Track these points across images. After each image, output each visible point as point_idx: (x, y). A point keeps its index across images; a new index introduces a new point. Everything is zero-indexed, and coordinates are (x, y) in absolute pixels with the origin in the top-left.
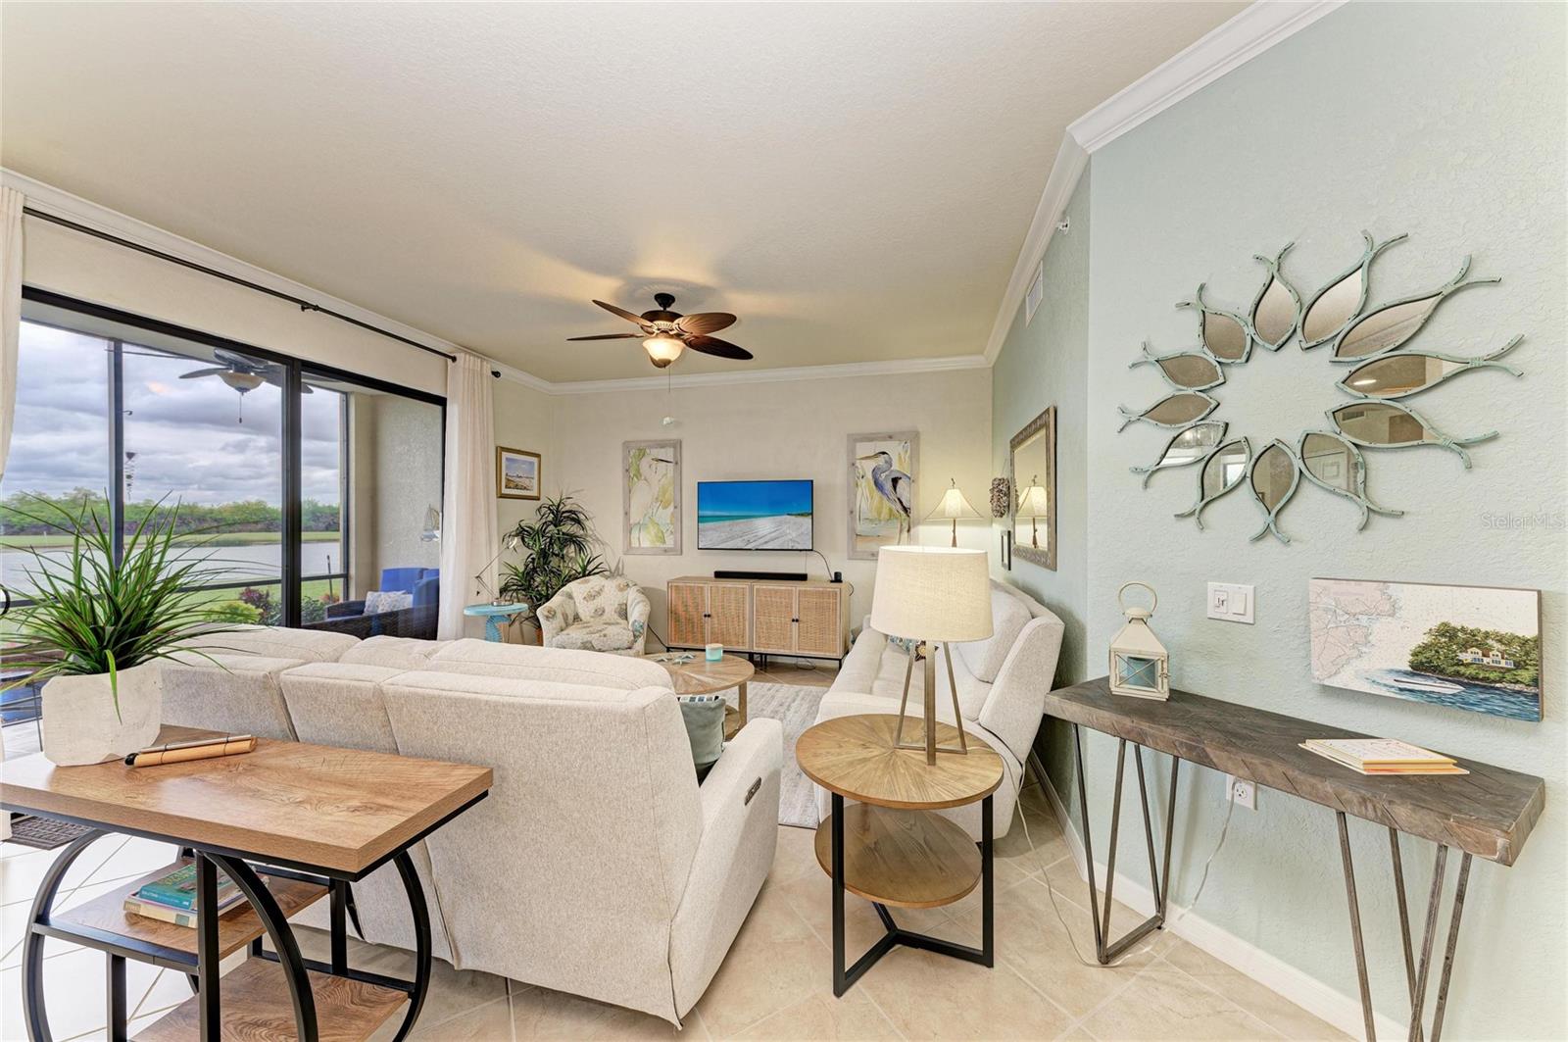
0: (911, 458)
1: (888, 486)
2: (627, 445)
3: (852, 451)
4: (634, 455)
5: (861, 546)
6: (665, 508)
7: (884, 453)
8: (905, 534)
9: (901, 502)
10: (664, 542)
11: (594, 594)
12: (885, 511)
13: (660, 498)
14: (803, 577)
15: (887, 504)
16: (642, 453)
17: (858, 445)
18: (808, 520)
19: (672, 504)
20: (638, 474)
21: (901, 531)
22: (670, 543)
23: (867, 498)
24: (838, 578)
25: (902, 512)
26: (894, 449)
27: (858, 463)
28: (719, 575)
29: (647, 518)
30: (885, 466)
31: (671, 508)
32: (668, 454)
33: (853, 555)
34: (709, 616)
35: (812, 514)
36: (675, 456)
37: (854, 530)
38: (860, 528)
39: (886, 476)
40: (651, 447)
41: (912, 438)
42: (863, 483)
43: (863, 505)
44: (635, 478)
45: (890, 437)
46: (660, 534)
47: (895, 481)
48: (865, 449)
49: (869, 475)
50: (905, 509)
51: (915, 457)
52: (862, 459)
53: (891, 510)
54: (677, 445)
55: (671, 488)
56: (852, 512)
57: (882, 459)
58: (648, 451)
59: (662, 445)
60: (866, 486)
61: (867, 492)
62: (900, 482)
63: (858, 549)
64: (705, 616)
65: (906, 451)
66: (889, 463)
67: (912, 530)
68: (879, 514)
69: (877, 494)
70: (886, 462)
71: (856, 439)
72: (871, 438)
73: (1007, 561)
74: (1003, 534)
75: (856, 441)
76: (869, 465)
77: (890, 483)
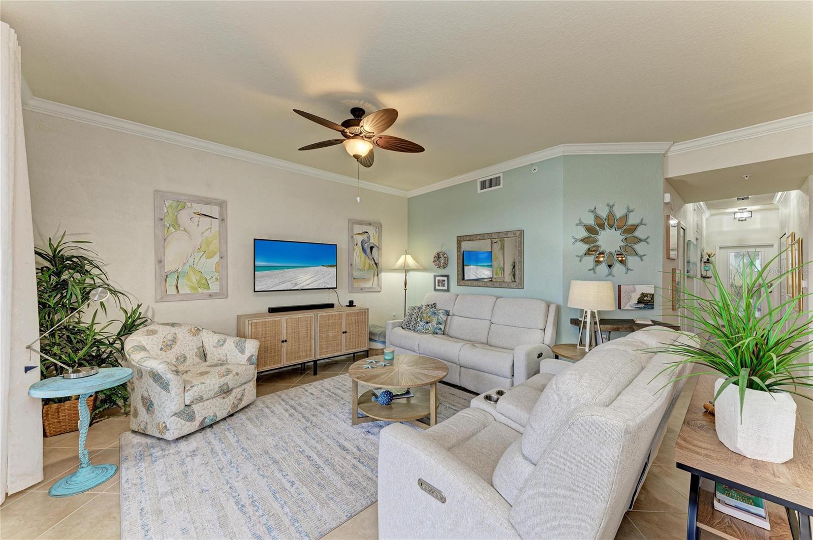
0: (379, 237)
1: (368, 251)
2: (160, 196)
3: (351, 229)
4: (170, 206)
5: (356, 285)
6: (207, 258)
7: (367, 232)
8: (376, 277)
9: (374, 260)
10: (209, 288)
11: (169, 343)
12: (367, 265)
13: (203, 249)
14: (331, 306)
15: (368, 261)
16: (180, 204)
17: (355, 226)
18: (334, 269)
19: (218, 254)
20: (176, 224)
21: (374, 275)
22: (214, 288)
23: (359, 257)
24: (351, 304)
25: (375, 266)
26: (371, 230)
27: (354, 237)
28: (273, 310)
29: (187, 266)
30: (367, 240)
31: (216, 258)
32: (214, 211)
33: (352, 290)
34: (286, 341)
35: (336, 265)
36: (221, 214)
37: (352, 275)
38: (356, 274)
39: (368, 245)
40: (192, 202)
41: (379, 226)
42: (356, 247)
43: (357, 261)
44: (171, 228)
45: (369, 224)
46: (204, 282)
47: (372, 248)
48: (358, 229)
49: (360, 244)
50: (376, 264)
51: (380, 237)
52: (356, 234)
53: (369, 264)
54: (222, 204)
55: (216, 241)
56: (351, 265)
57: (365, 236)
58: (189, 204)
59: (208, 202)
60: (358, 250)
61: (358, 254)
62: (374, 249)
63: (354, 287)
64: (283, 342)
65: (376, 233)
66: (369, 238)
67: (379, 275)
68: (364, 267)
69: (363, 255)
70: (368, 237)
71: (353, 222)
72: (360, 223)
73: (445, 288)
74: (435, 277)
75: (353, 223)
76: (359, 239)
77: (369, 249)
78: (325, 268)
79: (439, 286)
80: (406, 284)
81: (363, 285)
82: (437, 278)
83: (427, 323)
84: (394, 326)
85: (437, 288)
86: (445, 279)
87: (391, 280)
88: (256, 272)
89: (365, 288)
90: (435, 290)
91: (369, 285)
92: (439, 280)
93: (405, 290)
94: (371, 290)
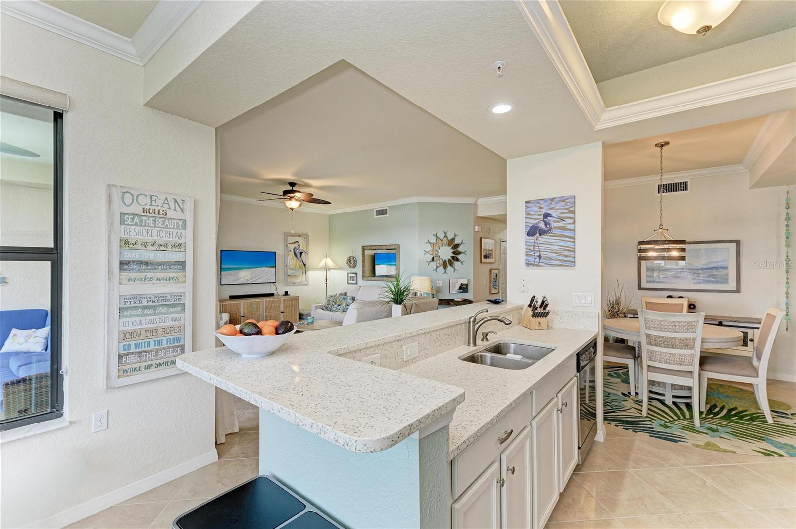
1: (299, 255)
3: (285, 240)
5: (290, 280)
7: (297, 242)
8: (304, 274)
9: (303, 262)
12: (298, 267)
14: (272, 295)
15: (298, 262)
17: (288, 237)
18: (273, 269)
23: (291, 260)
24: (286, 293)
26: (301, 240)
27: (288, 246)
28: (233, 297)
33: (288, 284)
34: (243, 316)
35: (275, 267)
37: (287, 273)
38: (289, 272)
39: (298, 251)
41: (306, 237)
43: (290, 263)
45: (300, 236)
47: (301, 253)
49: (292, 251)
50: (304, 265)
51: (307, 244)
52: (289, 243)
53: (300, 265)
56: (286, 266)
57: (296, 245)
60: (291, 254)
62: (303, 254)
63: (288, 281)
65: (305, 242)
66: (299, 246)
67: (307, 273)
68: (296, 266)
69: (295, 258)
72: (293, 236)
73: (355, 282)
74: (348, 274)
75: (288, 236)
76: (292, 247)
77: (299, 254)
78: (268, 268)
79: (350, 280)
80: (327, 279)
81: (295, 280)
82: (349, 275)
83: (339, 305)
84: (317, 308)
85: (349, 282)
86: (355, 275)
87: (315, 276)
88: (222, 272)
89: (296, 282)
90: (348, 283)
91: (299, 280)
92: (350, 277)
93: (326, 283)
94: (300, 284)
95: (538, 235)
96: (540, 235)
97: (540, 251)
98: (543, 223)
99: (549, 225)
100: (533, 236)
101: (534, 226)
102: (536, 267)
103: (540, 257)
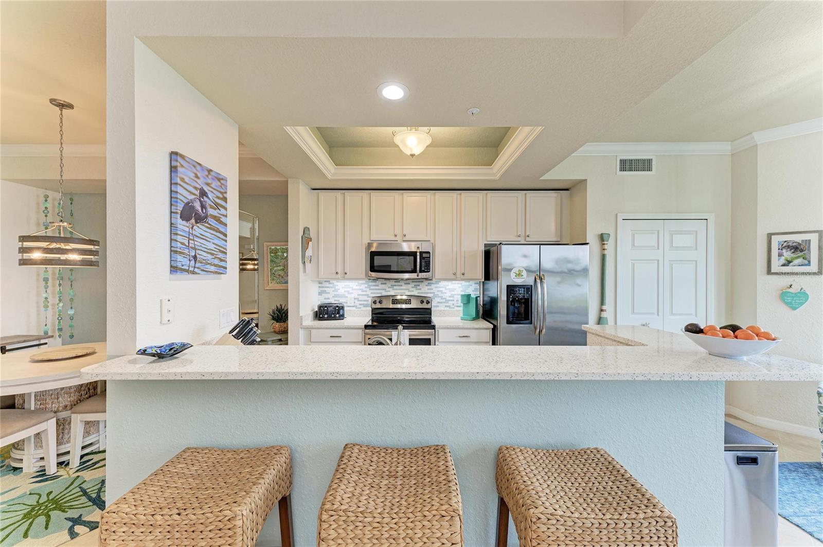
95: (193, 221)
96: (197, 222)
97: (195, 249)
98: (199, 203)
99: (206, 209)
100: (188, 220)
101: (188, 203)
102: (191, 276)
103: (195, 257)
